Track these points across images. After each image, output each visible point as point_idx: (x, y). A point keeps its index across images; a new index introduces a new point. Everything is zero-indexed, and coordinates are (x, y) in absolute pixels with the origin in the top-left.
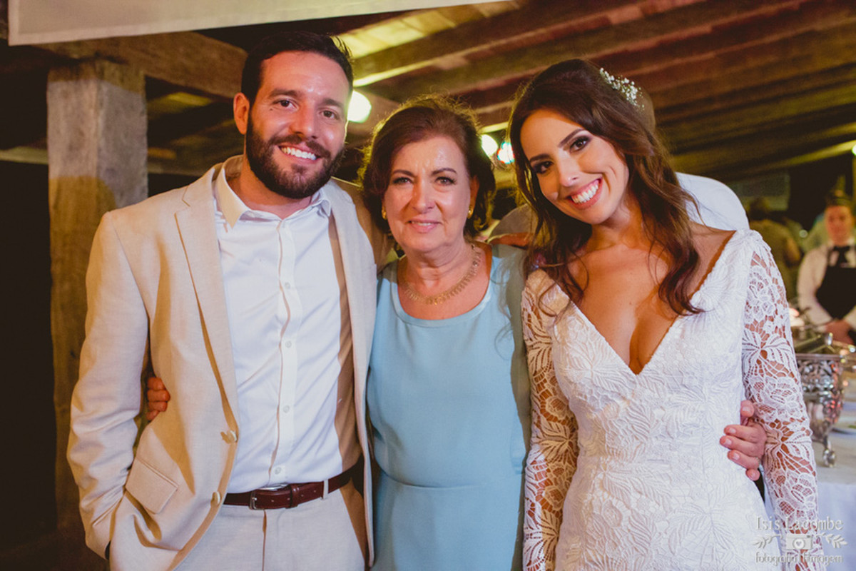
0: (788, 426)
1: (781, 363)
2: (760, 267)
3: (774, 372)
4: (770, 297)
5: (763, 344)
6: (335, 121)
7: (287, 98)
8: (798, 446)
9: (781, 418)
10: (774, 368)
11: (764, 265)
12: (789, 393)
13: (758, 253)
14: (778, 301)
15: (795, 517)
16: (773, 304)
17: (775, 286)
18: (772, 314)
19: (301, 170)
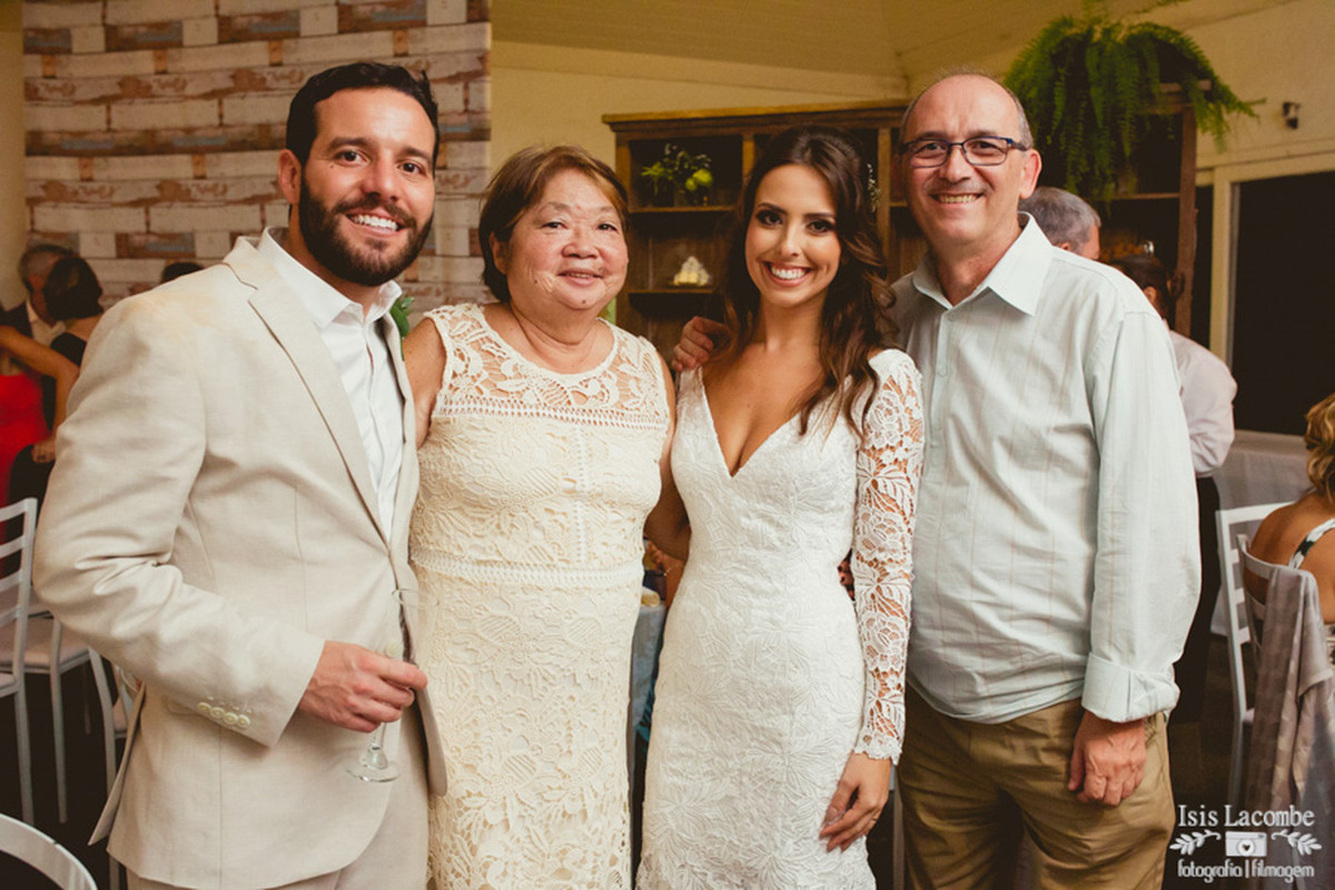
0: (886, 567)
1: (893, 497)
2: (894, 393)
3: (883, 504)
4: (897, 426)
5: (876, 473)
6: (420, 176)
7: (353, 148)
8: (892, 587)
9: (881, 556)
10: (883, 500)
11: (900, 391)
12: (893, 531)
13: (895, 378)
14: (907, 433)
15: (878, 661)
16: (899, 434)
17: (907, 415)
18: (894, 444)
19: (380, 246)
